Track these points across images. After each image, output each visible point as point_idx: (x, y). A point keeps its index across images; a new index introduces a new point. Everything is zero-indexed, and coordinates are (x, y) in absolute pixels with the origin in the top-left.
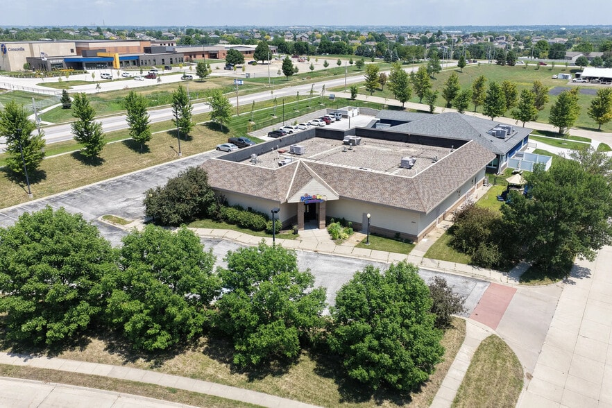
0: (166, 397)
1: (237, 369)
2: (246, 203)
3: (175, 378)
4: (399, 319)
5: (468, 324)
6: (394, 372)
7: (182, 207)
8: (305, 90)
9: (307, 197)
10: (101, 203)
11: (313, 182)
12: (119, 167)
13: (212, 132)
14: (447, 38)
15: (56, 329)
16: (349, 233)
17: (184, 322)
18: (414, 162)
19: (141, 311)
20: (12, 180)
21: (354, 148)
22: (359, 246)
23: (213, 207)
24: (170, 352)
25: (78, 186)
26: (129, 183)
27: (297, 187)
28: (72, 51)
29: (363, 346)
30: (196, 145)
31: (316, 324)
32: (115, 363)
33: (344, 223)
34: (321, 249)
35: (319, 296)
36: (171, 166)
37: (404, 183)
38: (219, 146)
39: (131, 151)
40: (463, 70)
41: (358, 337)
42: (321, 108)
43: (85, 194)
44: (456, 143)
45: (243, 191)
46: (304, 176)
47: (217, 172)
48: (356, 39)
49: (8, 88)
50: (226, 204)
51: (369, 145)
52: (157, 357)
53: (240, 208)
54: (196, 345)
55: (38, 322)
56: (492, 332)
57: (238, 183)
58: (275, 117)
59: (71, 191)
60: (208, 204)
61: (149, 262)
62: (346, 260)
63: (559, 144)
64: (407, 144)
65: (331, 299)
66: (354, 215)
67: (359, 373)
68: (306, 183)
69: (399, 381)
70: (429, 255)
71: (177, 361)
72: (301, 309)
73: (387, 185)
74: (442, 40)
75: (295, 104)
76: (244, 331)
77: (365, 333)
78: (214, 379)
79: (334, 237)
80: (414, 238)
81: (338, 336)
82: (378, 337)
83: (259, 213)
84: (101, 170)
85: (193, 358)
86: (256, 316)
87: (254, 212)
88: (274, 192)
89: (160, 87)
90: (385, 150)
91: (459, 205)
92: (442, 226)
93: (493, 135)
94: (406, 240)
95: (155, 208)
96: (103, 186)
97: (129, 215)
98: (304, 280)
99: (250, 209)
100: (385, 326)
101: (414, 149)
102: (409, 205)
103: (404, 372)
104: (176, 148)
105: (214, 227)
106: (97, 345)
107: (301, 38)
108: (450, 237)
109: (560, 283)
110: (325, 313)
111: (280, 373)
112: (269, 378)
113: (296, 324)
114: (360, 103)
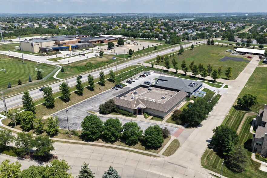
0: (115, 149)
1: (127, 144)
2: (124, 109)
3: (116, 146)
4: (156, 135)
5: (172, 137)
6: (154, 144)
7: (109, 110)
8: (136, 62)
9: (139, 108)
10: (86, 107)
11: (140, 104)
12: (87, 95)
13: (110, 82)
14: (194, 24)
15: (94, 137)
16: (149, 116)
17: (117, 136)
18: (165, 97)
19: (110, 134)
20: (63, 101)
21: (151, 91)
22: (151, 119)
23: (116, 109)
24: (114, 141)
25: (78, 102)
26: (91, 101)
27: (136, 105)
28: (54, 44)
29: (149, 140)
30: (106, 87)
31: (141, 136)
32: (104, 143)
33: (147, 113)
34: (142, 120)
35: (142, 131)
36: (100, 95)
37: (161, 105)
38: (113, 87)
39: (89, 90)
40: (193, 49)
41: (148, 138)
42: (142, 71)
43: (81, 104)
44: (178, 91)
45: (123, 106)
46: (138, 103)
47: (117, 101)
48: (156, 26)
49: (39, 62)
50: (119, 108)
51: (155, 90)
52: (112, 142)
53: (122, 110)
54: (118, 141)
55: (91, 136)
56: (176, 138)
57: (122, 104)
58: (128, 75)
59: (77, 104)
60: (115, 109)
61: (111, 125)
62: (147, 123)
63: (213, 85)
64: (165, 90)
65: (144, 132)
66: (150, 112)
67: (149, 144)
68: (139, 104)
69: (155, 146)
70: (166, 122)
71: (115, 143)
72: (138, 133)
73: (157, 105)
74: (192, 25)
75: (134, 70)
76: (128, 137)
77: (150, 138)
78: (123, 146)
79: (145, 117)
80: (164, 118)
81: (145, 138)
82: (152, 138)
83: (127, 111)
84: (83, 97)
85: (118, 142)
86: (130, 135)
87: (126, 111)
88: (131, 107)
89: (88, 60)
90: (159, 92)
91: (175, 109)
92: (171, 114)
93: (190, 86)
94: (161, 118)
95: (102, 110)
96: (85, 102)
97: (95, 111)
98: (139, 128)
99: (125, 110)
100: (153, 136)
101: (167, 92)
102: (162, 110)
103: (156, 144)
104: (101, 88)
105: (116, 114)
106: (100, 140)
107: (134, 24)
108: (172, 117)
109: (195, 128)
110: (143, 134)
111: (135, 145)
112: (132, 146)
113: (138, 136)
114: (155, 69)
